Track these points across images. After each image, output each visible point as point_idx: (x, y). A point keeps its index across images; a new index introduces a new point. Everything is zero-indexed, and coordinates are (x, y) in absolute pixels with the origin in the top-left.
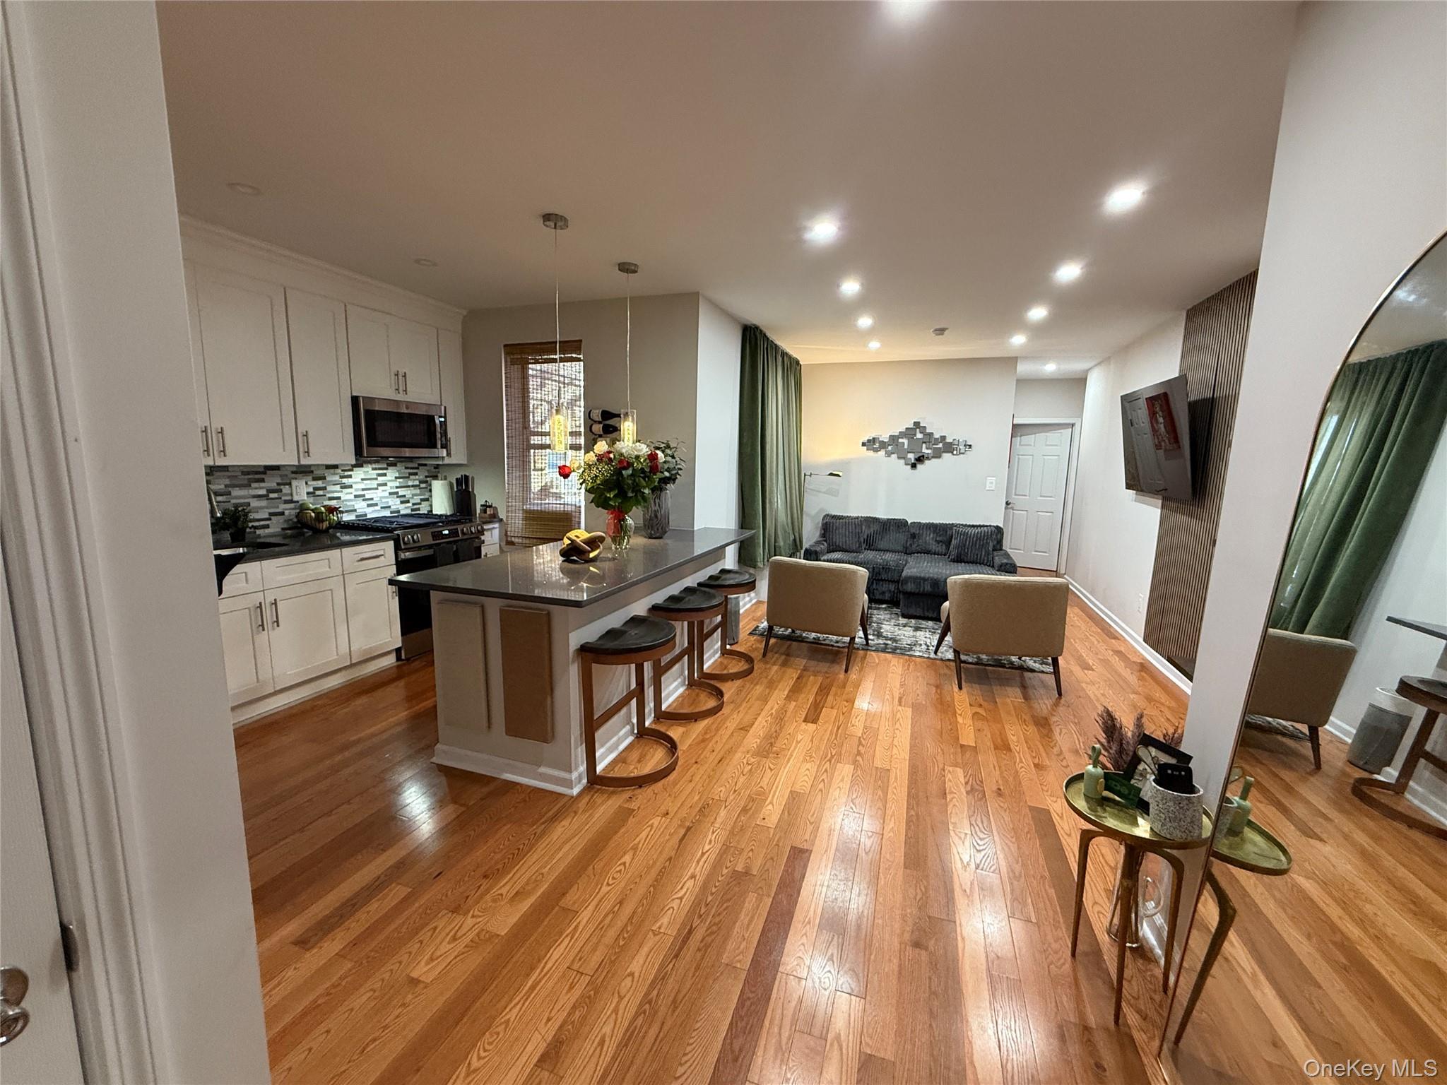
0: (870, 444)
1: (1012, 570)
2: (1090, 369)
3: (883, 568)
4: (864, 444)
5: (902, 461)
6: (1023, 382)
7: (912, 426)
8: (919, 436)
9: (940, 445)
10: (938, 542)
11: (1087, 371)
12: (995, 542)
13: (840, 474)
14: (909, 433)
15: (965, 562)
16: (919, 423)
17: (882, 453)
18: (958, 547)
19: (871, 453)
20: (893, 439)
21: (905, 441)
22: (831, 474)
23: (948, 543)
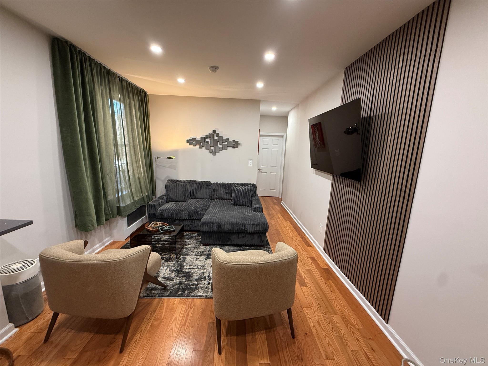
0: (192, 141)
1: (260, 210)
2: (289, 111)
3: (194, 213)
4: (187, 141)
5: (208, 151)
6: (263, 117)
7: (212, 133)
8: (216, 138)
9: (226, 143)
10: (226, 193)
11: (288, 113)
12: (253, 193)
13: (174, 158)
14: (210, 136)
15: (238, 205)
16: (215, 131)
17: (198, 146)
18: (235, 197)
19: (192, 146)
20: (203, 139)
21: (209, 140)
22: (168, 158)
23: (231, 194)
